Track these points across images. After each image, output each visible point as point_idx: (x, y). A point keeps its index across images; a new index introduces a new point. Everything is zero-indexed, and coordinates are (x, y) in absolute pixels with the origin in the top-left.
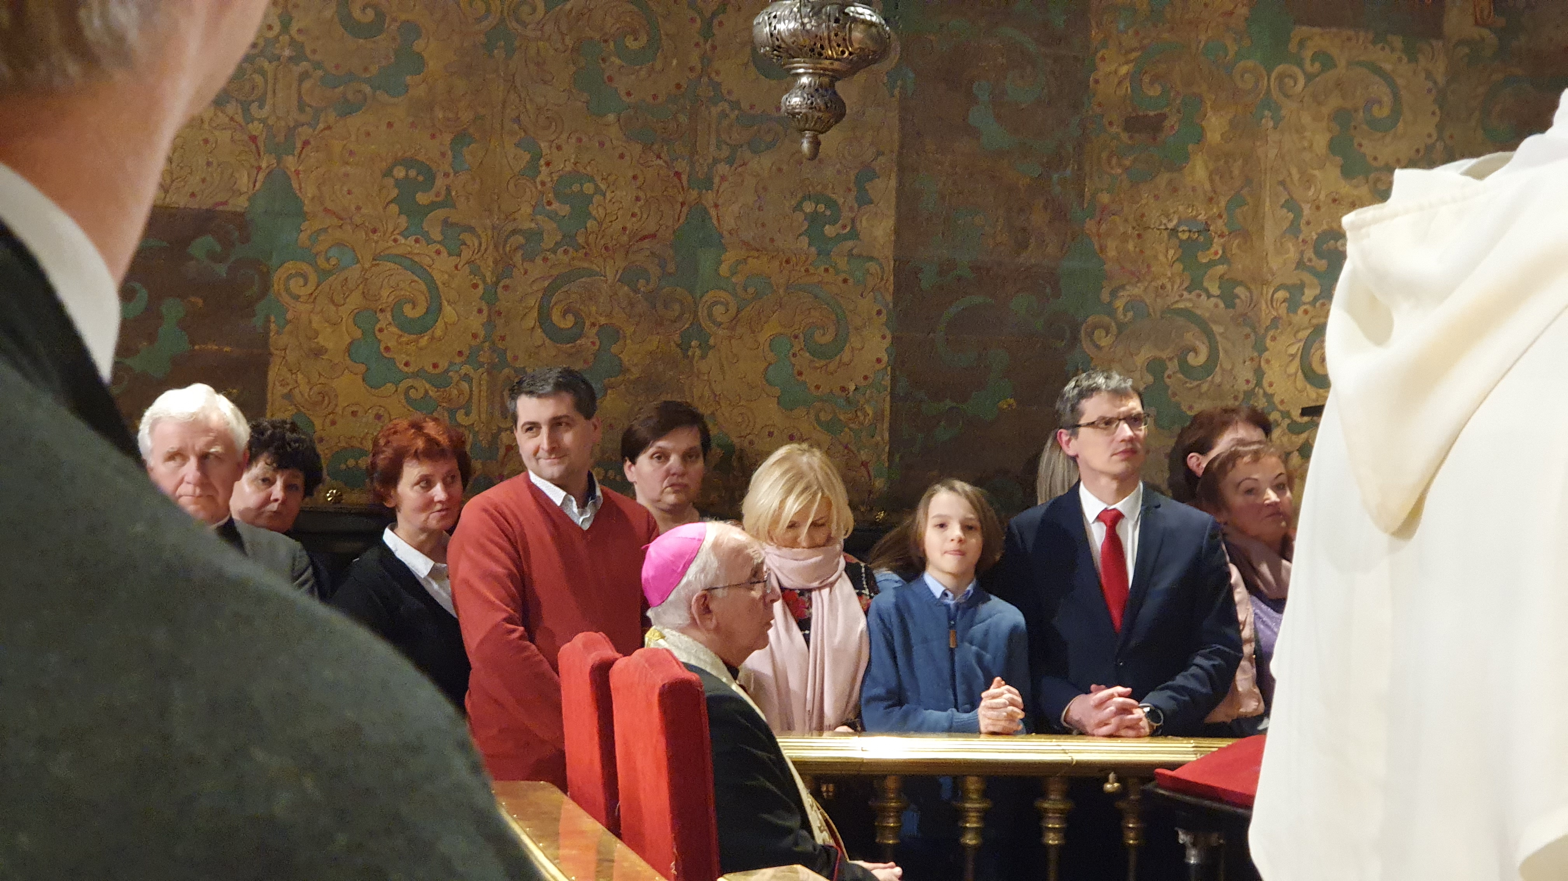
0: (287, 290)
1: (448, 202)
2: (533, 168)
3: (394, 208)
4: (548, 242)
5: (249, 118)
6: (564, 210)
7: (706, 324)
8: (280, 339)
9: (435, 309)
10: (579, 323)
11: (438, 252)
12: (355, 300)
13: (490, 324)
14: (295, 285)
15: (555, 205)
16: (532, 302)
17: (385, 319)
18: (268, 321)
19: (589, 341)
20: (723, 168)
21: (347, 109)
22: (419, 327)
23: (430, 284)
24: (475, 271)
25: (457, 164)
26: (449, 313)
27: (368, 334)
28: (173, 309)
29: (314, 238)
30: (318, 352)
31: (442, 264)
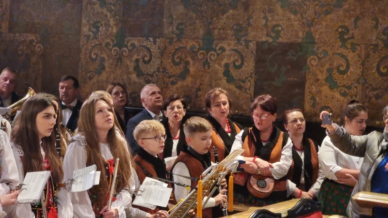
0: (311, 63)
1: (353, 37)
2: (377, 26)
3: (338, 40)
5: (302, 17)
6: (385, 38)
8: (309, 76)
9: (348, 67)
11: (350, 52)
12: (327, 66)
13: (363, 72)
14: (313, 62)
16: (375, 65)
17: (335, 71)
18: (306, 72)
21: (327, 13)
22: (343, 73)
23: (347, 60)
24: (359, 56)
25: (356, 27)
26: (351, 69)
27: (330, 75)
28: (283, 69)
29: (318, 49)
30: (318, 80)
31: (350, 56)
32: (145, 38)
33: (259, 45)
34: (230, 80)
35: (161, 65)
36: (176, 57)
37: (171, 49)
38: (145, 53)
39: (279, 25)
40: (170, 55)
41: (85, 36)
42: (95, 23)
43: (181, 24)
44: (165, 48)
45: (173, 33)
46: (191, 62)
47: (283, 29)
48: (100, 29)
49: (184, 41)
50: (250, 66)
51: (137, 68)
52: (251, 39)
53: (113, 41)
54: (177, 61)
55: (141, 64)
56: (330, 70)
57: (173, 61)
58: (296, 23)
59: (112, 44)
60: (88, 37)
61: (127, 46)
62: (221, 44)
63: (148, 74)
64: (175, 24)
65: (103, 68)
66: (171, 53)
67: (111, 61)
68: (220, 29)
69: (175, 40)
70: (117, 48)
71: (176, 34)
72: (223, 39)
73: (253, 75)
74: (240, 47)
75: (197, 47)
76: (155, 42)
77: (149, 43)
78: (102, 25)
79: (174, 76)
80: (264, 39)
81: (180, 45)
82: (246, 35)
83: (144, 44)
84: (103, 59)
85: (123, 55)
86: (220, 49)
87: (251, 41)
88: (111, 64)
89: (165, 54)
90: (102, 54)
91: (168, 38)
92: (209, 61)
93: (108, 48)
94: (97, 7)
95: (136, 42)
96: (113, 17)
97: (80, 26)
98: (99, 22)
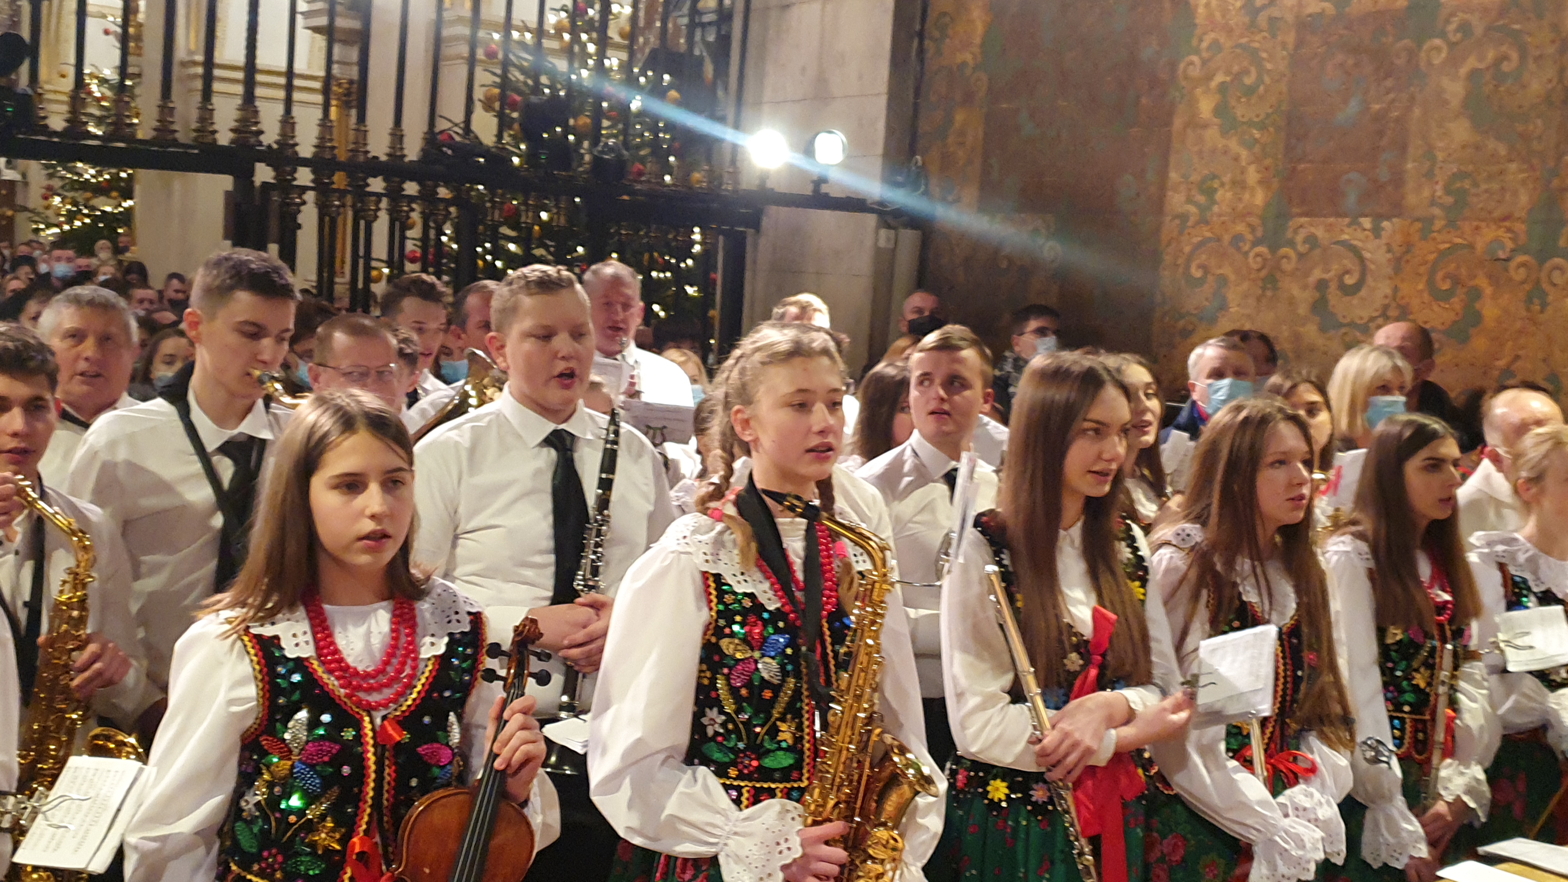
32: (1347, 220)
35: (1394, 299)
36: (1440, 275)
38: (1345, 262)
40: (1422, 269)
41: (1176, 217)
42: (1204, 179)
43: (1461, 176)
44: (1409, 248)
45: (1433, 202)
46: (1488, 291)
48: (1218, 196)
49: (1466, 226)
51: (1320, 306)
53: (1253, 229)
54: (1444, 288)
55: (1334, 296)
59: (1249, 237)
60: (1183, 217)
61: (1291, 243)
63: (1352, 324)
64: (1441, 177)
65: (1223, 307)
66: (1426, 263)
67: (1245, 286)
69: (1439, 224)
70: (1264, 249)
71: (1443, 206)
75: (1509, 245)
76: (1377, 232)
77: (1359, 235)
78: (1222, 185)
81: (1457, 240)
83: (1346, 237)
84: (1223, 282)
85: (1278, 267)
88: (1246, 296)
89: (1406, 267)
90: (1220, 267)
91: (1418, 220)
93: (1239, 249)
94: (1212, 135)
95: (1320, 233)
96: (1257, 160)
97: (1162, 187)
98: (1214, 177)
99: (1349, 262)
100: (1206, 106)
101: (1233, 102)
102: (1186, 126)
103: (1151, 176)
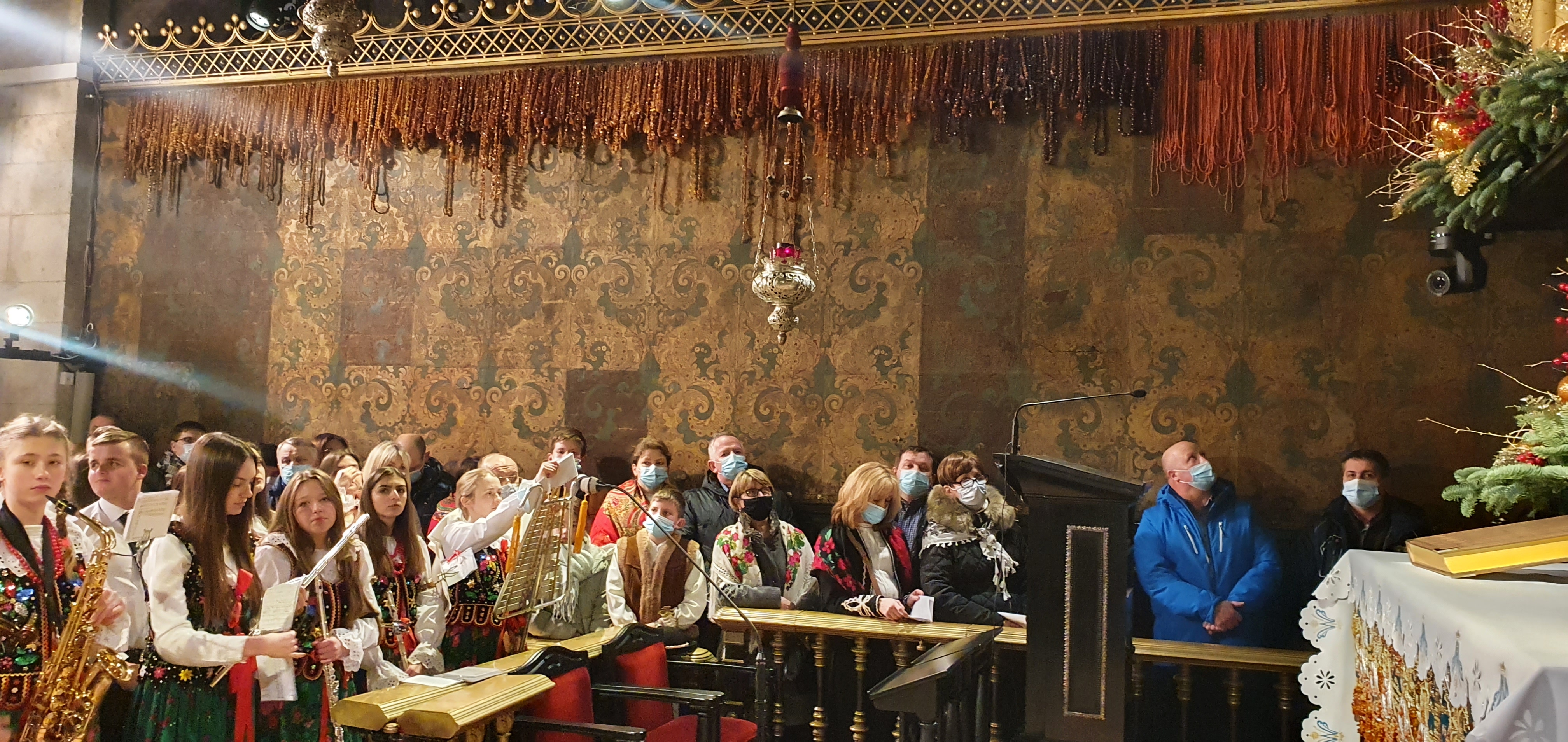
0: (654, 403)
1: (717, 361)
2: (751, 344)
3: (695, 365)
4: (758, 377)
5: (639, 331)
6: (765, 361)
7: (829, 411)
8: (651, 424)
9: (711, 409)
10: (771, 412)
11: (713, 384)
12: (680, 406)
13: (733, 414)
14: (657, 400)
15: (761, 359)
16: (751, 404)
17: (691, 414)
18: (646, 417)
19: (776, 420)
20: (836, 337)
21: (677, 324)
22: (705, 416)
23: (709, 396)
24: (728, 391)
25: (720, 344)
26: (716, 410)
27: (685, 420)
28: (611, 413)
29: (664, 381)
30: (666, 429)
31: (715, 389)
32: (379, 368)
33: (571, 375)
34: (525, 432)
35: (408, 412)
36: (433, 398)
37: (425, 385)
38: (380, 391)
39: (602, 344)
40: (422, 396)
41: (276, 365)
42: (292, 342)
43: (443, 342)
44: (415, 383)
45: (427, 357)
46: (459, 406)
47: (608, 349)
48: (302, 352)
49: (446, 370)
50: (556, 409)
51: (366, 416)
52: (558, 366)
53: (324, 373)
54: (435, 405)
55: (374, 412)
56: (684, 414)
57: (428, 402)
58: (630, 339)
59: (322, 377)
60: (281, 365)
61: (348, 381)
62: (509, 376)
63: (385, 427)
64: (431, 345)
65: (308, 419)
66: (425, 391)
67: (321, 406)
68: (506, 350)
69: (431, 369)
70: (331, 384)
71: (432, 359)
72: (511, 367)
73: (563, 425)
74: (540, 379)
75: (469, 380)
76: (397, 374)
77: (387, 376)
78: (304, 346)
79: (430, 429)
80: (579, 366)
81: (441, 378)
82: (550, 359)
83: (379, 377)
84: (307, 403)
85: (340, 395)
86: (507, 383)
87: (557, 369)
88: (321, 413)
89: (414, 394)
90: (304, 395)
91: (420, 367)
92: (489, 402)
93: (316, 385)
94: (297, 316)
95: (364, 375)
96: (325, 332)
97: (266, 348)
98: (299, 341)
99: (382, 391)
100: (292, 299)
101: (309, 297)
102: (280, 310)
103: (258, 340)
